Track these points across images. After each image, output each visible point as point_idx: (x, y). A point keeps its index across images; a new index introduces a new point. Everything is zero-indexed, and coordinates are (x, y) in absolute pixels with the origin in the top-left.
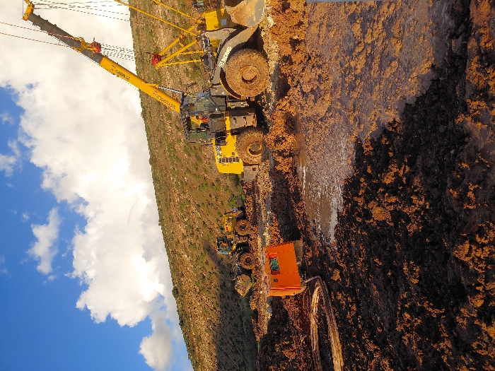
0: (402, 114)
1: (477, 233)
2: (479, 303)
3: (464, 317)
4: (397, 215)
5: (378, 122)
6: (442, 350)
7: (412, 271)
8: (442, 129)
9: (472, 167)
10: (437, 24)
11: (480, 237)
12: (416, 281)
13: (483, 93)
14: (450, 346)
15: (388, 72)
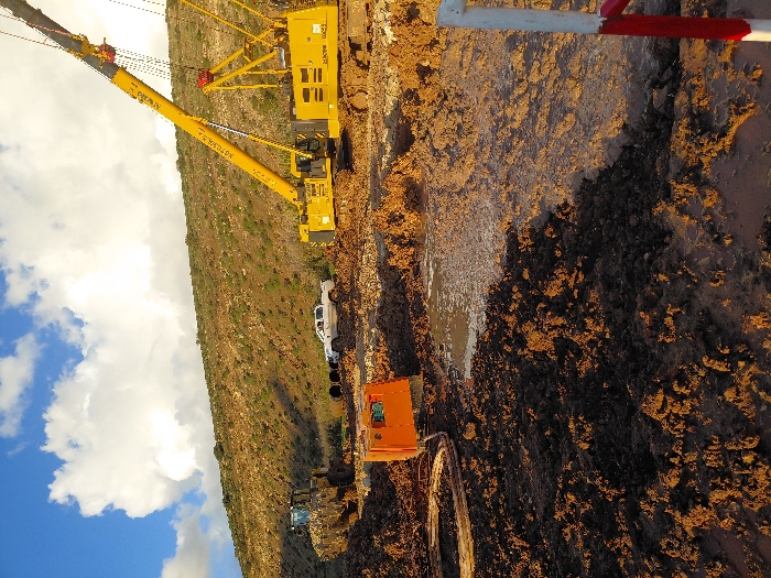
0: (577, 194)
1: (675, 377)
2: (674, 483)
3: (652, 502)
4: (563, 346)
5: (542, 203)
6: (618, 550)
7: (581, 430)
8: (633, 221)
9: (673, 280)
10: (634, 63)
11: (679, 385)
12: (586, 446)
13: (693, 173)
14: (630, 544)
15: (561, 130)
